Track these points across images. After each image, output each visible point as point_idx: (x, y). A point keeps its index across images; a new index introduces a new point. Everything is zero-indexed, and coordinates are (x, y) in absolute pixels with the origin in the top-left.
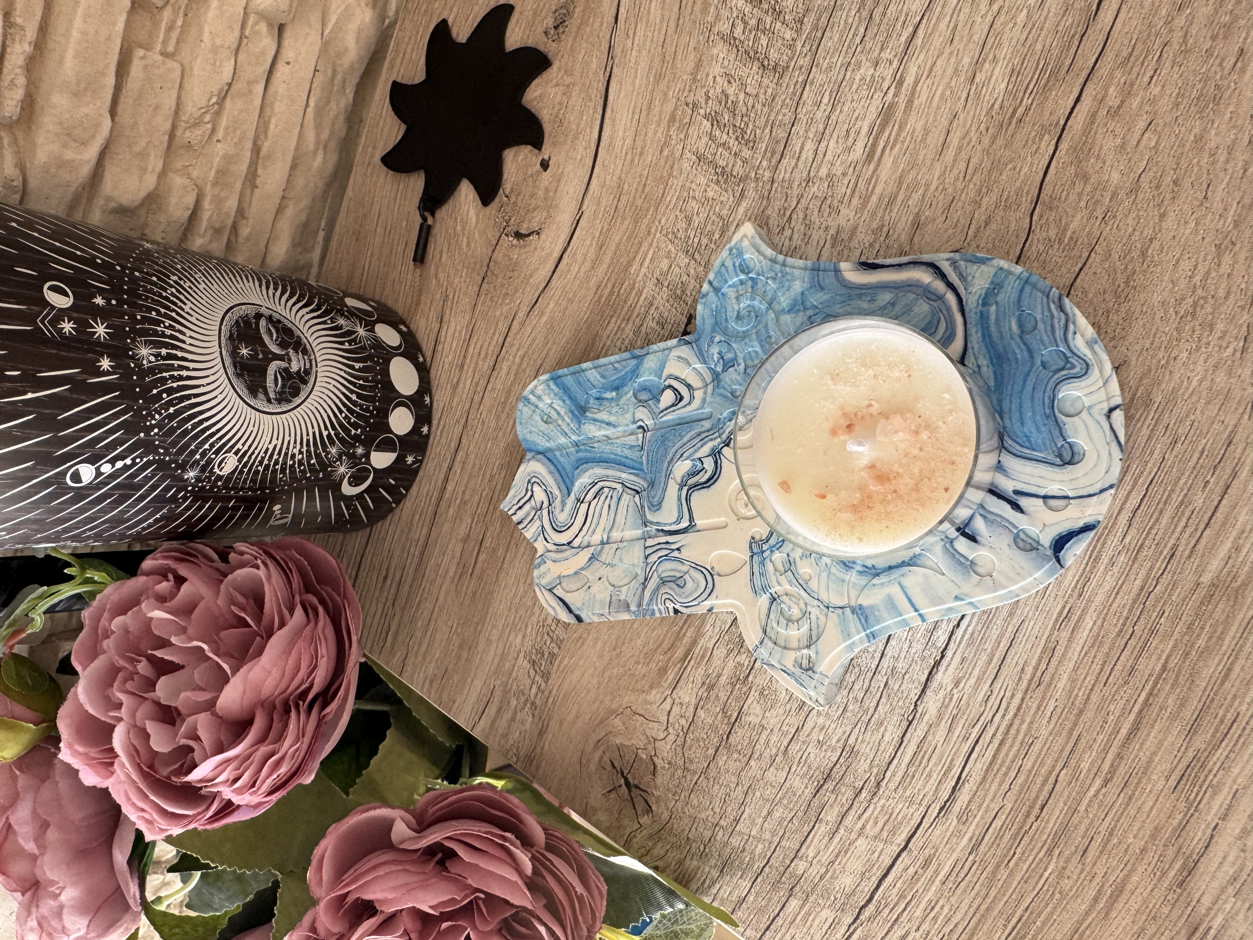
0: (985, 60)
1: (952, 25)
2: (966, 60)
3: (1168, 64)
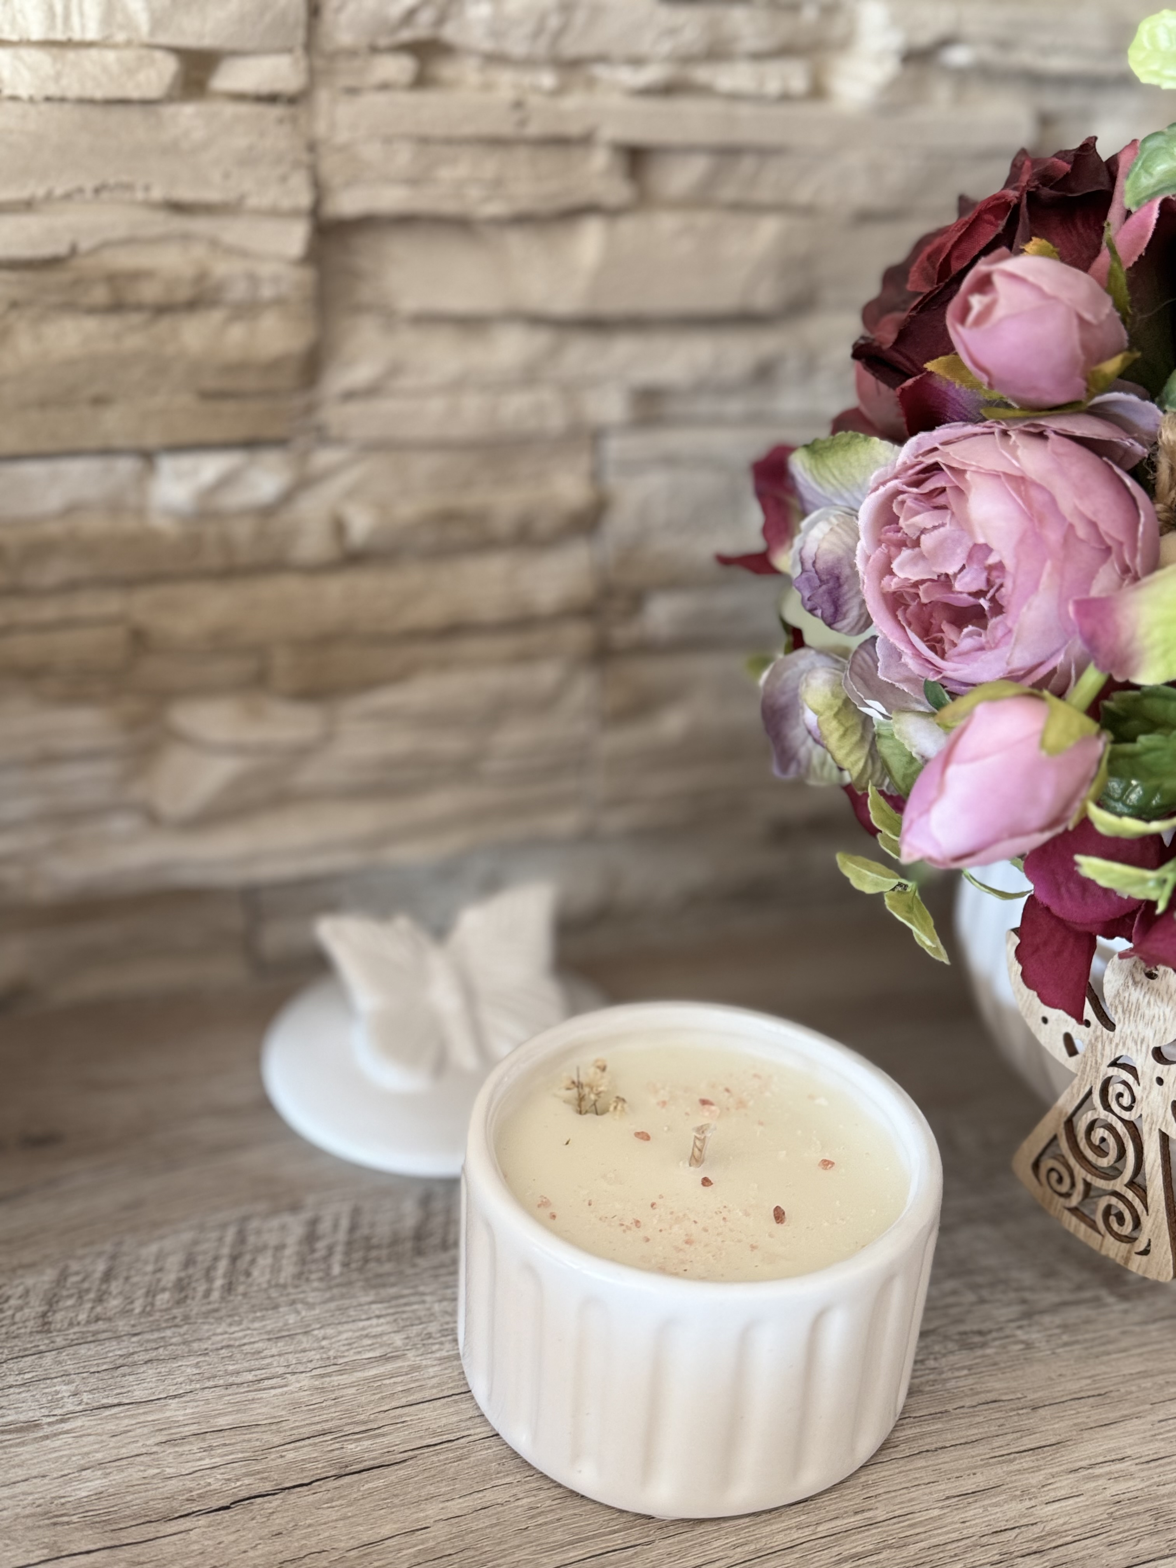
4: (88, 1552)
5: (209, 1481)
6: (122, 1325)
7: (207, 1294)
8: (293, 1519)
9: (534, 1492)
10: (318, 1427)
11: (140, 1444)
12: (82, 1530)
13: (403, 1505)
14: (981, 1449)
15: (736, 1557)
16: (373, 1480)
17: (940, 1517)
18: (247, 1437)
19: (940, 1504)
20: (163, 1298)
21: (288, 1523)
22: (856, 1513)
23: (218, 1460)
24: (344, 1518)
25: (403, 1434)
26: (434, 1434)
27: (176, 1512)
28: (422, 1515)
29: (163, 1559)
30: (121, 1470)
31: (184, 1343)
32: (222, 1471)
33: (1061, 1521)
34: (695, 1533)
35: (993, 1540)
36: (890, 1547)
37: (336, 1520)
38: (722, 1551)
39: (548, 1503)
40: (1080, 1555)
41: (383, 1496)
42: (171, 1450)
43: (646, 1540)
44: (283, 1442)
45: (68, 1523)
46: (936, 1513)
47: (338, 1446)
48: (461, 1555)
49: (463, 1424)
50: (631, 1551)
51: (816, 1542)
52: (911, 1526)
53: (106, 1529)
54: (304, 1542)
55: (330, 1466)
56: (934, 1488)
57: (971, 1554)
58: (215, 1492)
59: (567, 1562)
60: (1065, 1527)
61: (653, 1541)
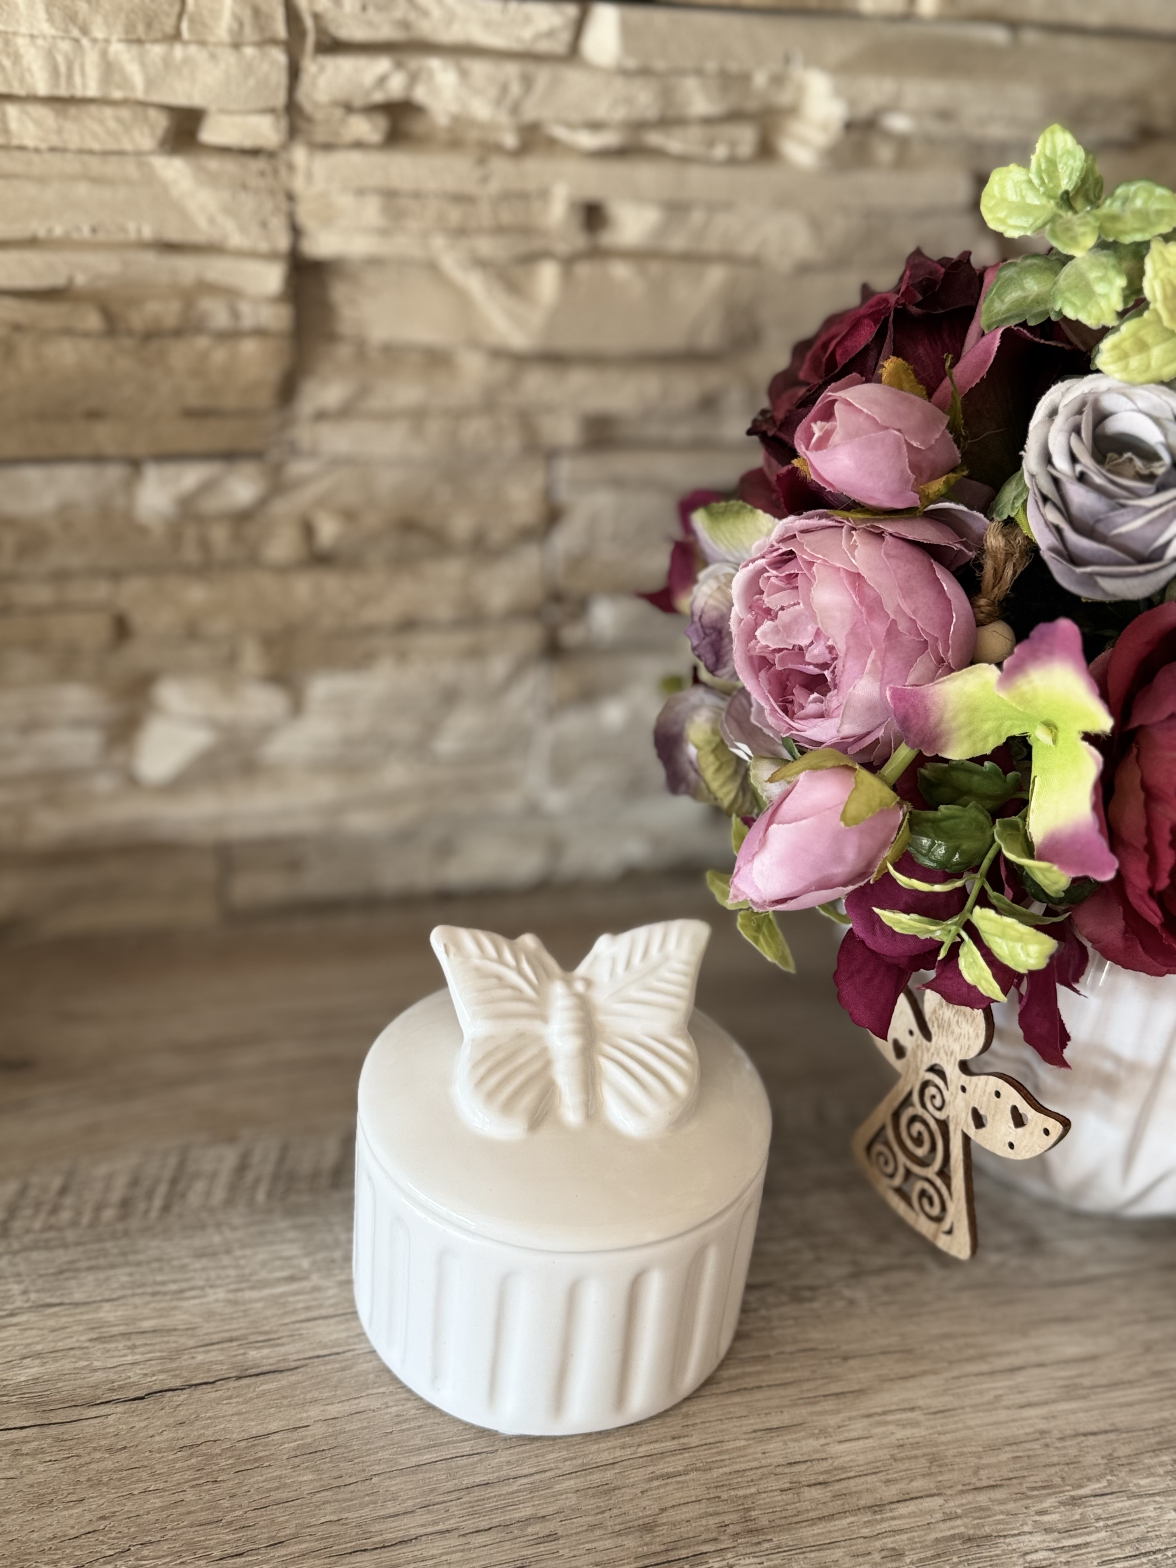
0: (43, 1358)
1: (67, 1325)
2: (39, 1347)
3: (63, 1465)
4: (22, 1428)
5: (129, 1374)
6: (70, 1235)
7: (147, 1212)
8: (195, 1412)
9: (403, 1402)
10: (227, 1335)
11: (74, 1339)
12: (18, 1409)
13: (290, 1406)
14: (792, 1391)
15: (565, 1469)
16: (267, 1383)
17: (744, 1447)
18: (166, 1339)
19: (747, 1436)
20: (109, 1214)
21: (191, 1414)
22: (674, 1438)
23: (138, 1357)
24: (239, 1414)
25: (298, 1346)
26: (325, 1347)
27: (99, 1399)
28: (305, 1415)
29: (84, 1438)
30: (55, 1360)
31: (124, 1254)
32: (142, 1366)
33: (848, 1458)
34: (533, 1446)
35: (787, 1470)
36: (697, 1470)
37: (232, 1415)
38: (554, 1463)
39: (413, 1412)
40: (859, 1488)
41: (274, 1397)
42: (101, 1346)
43: (491, 1449)
44: (195, 1345)
45: (7, 1402)
46: (743, 1443)
47: (241, 1351)
48: (332, 1451)
49: (351, 1340)
50: (476, 1458)
51: (635, 1461)
52: (719, 1453)
53: (38, 1409)
54: (203, 1431)
55: (233, 1368)
56: (745, 1421)
57: (765, 1481)
58: (134, 1384)
59: (421, 1463)
60: (851, 1464)
61: (497, 1451)
